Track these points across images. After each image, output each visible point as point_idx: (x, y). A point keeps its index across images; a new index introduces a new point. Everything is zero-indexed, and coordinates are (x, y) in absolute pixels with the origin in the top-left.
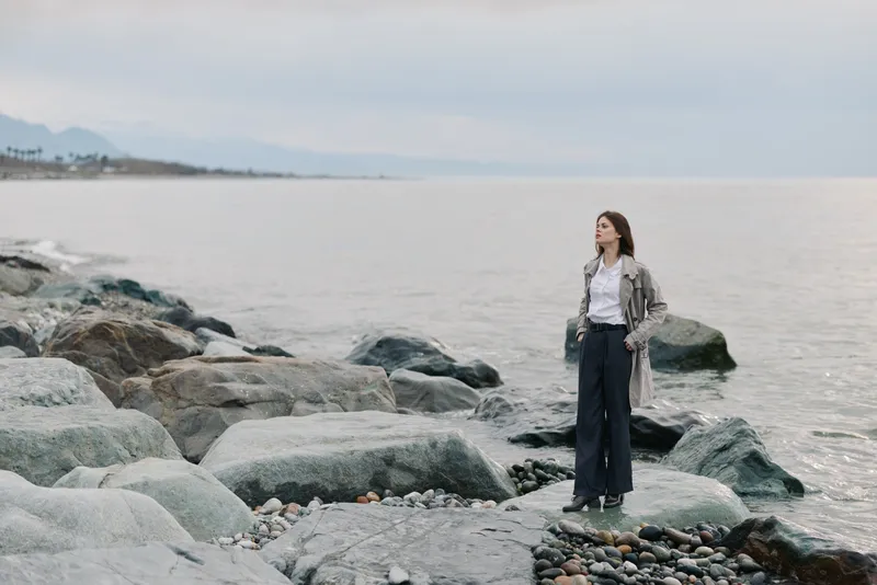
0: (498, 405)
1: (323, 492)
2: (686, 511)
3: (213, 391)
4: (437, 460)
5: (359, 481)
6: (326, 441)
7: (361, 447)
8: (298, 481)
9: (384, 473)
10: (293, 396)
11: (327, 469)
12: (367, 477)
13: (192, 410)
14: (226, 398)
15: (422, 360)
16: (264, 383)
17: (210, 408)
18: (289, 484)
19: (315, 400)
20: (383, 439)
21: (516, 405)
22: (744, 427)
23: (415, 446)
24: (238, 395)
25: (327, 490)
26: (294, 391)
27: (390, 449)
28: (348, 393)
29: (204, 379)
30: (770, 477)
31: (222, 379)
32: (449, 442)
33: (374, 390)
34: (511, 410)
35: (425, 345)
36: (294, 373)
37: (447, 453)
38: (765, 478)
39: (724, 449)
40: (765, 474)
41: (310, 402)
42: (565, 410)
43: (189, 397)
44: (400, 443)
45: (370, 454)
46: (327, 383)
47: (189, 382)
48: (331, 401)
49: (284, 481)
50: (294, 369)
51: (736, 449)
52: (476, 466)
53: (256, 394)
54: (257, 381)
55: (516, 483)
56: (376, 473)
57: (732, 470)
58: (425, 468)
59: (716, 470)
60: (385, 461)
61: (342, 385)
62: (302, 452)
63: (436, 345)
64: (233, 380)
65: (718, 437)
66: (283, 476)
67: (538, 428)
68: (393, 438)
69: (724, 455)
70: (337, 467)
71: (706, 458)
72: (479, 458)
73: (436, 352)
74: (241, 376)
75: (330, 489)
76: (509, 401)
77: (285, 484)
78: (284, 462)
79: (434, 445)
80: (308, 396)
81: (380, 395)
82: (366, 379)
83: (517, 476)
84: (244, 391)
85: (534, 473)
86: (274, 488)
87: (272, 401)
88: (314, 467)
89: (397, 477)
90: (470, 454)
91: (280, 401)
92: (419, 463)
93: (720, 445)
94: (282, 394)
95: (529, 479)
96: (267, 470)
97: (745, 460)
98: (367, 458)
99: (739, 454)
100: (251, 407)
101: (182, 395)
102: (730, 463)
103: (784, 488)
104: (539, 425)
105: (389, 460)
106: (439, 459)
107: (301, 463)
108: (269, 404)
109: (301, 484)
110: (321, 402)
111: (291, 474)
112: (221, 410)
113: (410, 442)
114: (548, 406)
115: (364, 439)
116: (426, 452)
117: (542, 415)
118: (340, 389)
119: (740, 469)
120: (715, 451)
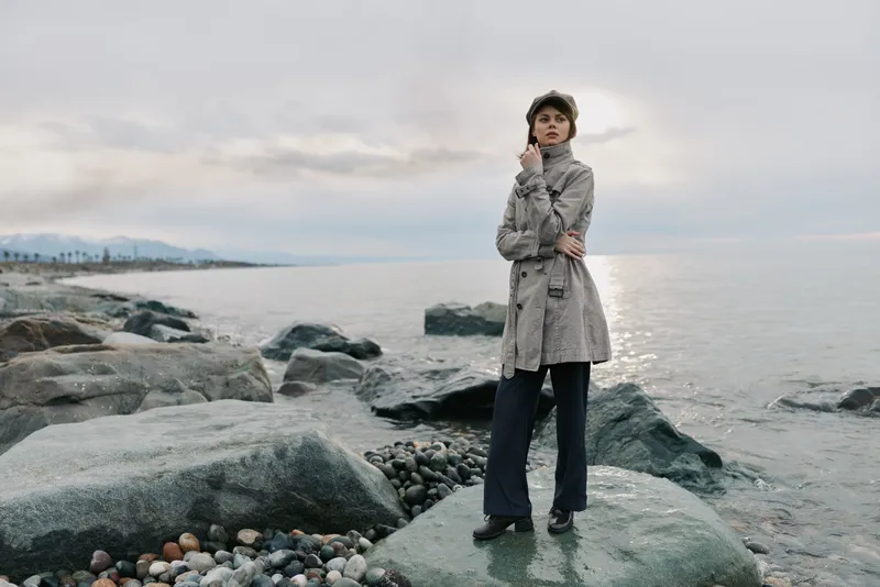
0: (378, 375)
1: (114, 539)
2: (677, 562)
3: (40, 387)
4: (286, 474)
5: (171, 516)
6: (128, 457)
7: (175, 464)
8: (71, 528)
9: (209, 501)
10: (147, 385)
11: (119, 504)
12: (184, 509)
13: (13, 411)
14: (54, 394)
15: (322, 340)
16: (114, 373)
17: (34, 408)
18: (55, 533)
19: (171, 389)
20: (212, 449)
21: (394, 374)
22: (638, 393)
23: (255, 457)
24: (69, 389)
25: (120, 535)
26: (150, 381)
27: (216, 466)
28: (214, 378)
29: (31, 374)
30: (683, 451)
31: (58, 371)
32: (303, 447)
33: (245, 373)
34: (389, 379)
35: (327, 329)
36: (154, 359)
37: (300, 463)
38: (678, 453)
39: (622, 418)
40: (676, 448)
41: (166, 391)
42: (437, 377)
43: (12, 395)
44: (233, 455)
45: (186, 475)
46: (192, 368)
47: (14, 377)
48: (193, 388)
49: (46, 530)
50: (154, 355)
51: (636, 420)
52: (342, 478)
53: (97, 386)
54: (104, 371)
55: (397, 488)
56: (197, 502)
57: (639, 444)
58: (270, 487)
59: (618, 444)
60: (209, 482)
61: (209, 369)
62: (81, 481)
63: (334, 329)
64: (72, 372)
65: (610, 405)
66: (45, 522)
67: (414, 397)
68: (225, 446)
69: (623, 426)
70: (134, 500)
71: (601, 429)
72: (347, 466)
73: (335, 334)
74: (85, 368)
75: (125, 534)
76: (388, 373)
77: (49, 535)
78: (45, 500)
79: (281, 454)
80: (164, 385)
81: (252, 378)
82: (236, 361)
83: (397, 476)
84: (80, 385)
85: (418, 472)
86: (28, 543)
87: (121, 393)
88: (98, 502)
89: (228, 504)
90: (333, 462)
91: (130, 392)
92: (261, 481)
93: (616, 415)
94: (134, 384)
95: (414, 482)
96: (17, 516)
97: (651, 432)
98: (182, 482)
99: (643, 424)
100: (89, 403)
101: (6, 393)
102: (635, 437)
103: (703, 465)
104: (416, 394)
105: (216, 480)
106: (290, 472)
107: (74, 500)
108: (116, 398)
109: (76, 531)
110: (179, 390)
111: (58, 518)
112: (45, 410)
113: (246, 452)
114: (422, 374)
115: (184, 451)
116: (270, 465)
117: (416, 383)
118: (205, 375)
119: (646, 443)
120: (612, 421)
